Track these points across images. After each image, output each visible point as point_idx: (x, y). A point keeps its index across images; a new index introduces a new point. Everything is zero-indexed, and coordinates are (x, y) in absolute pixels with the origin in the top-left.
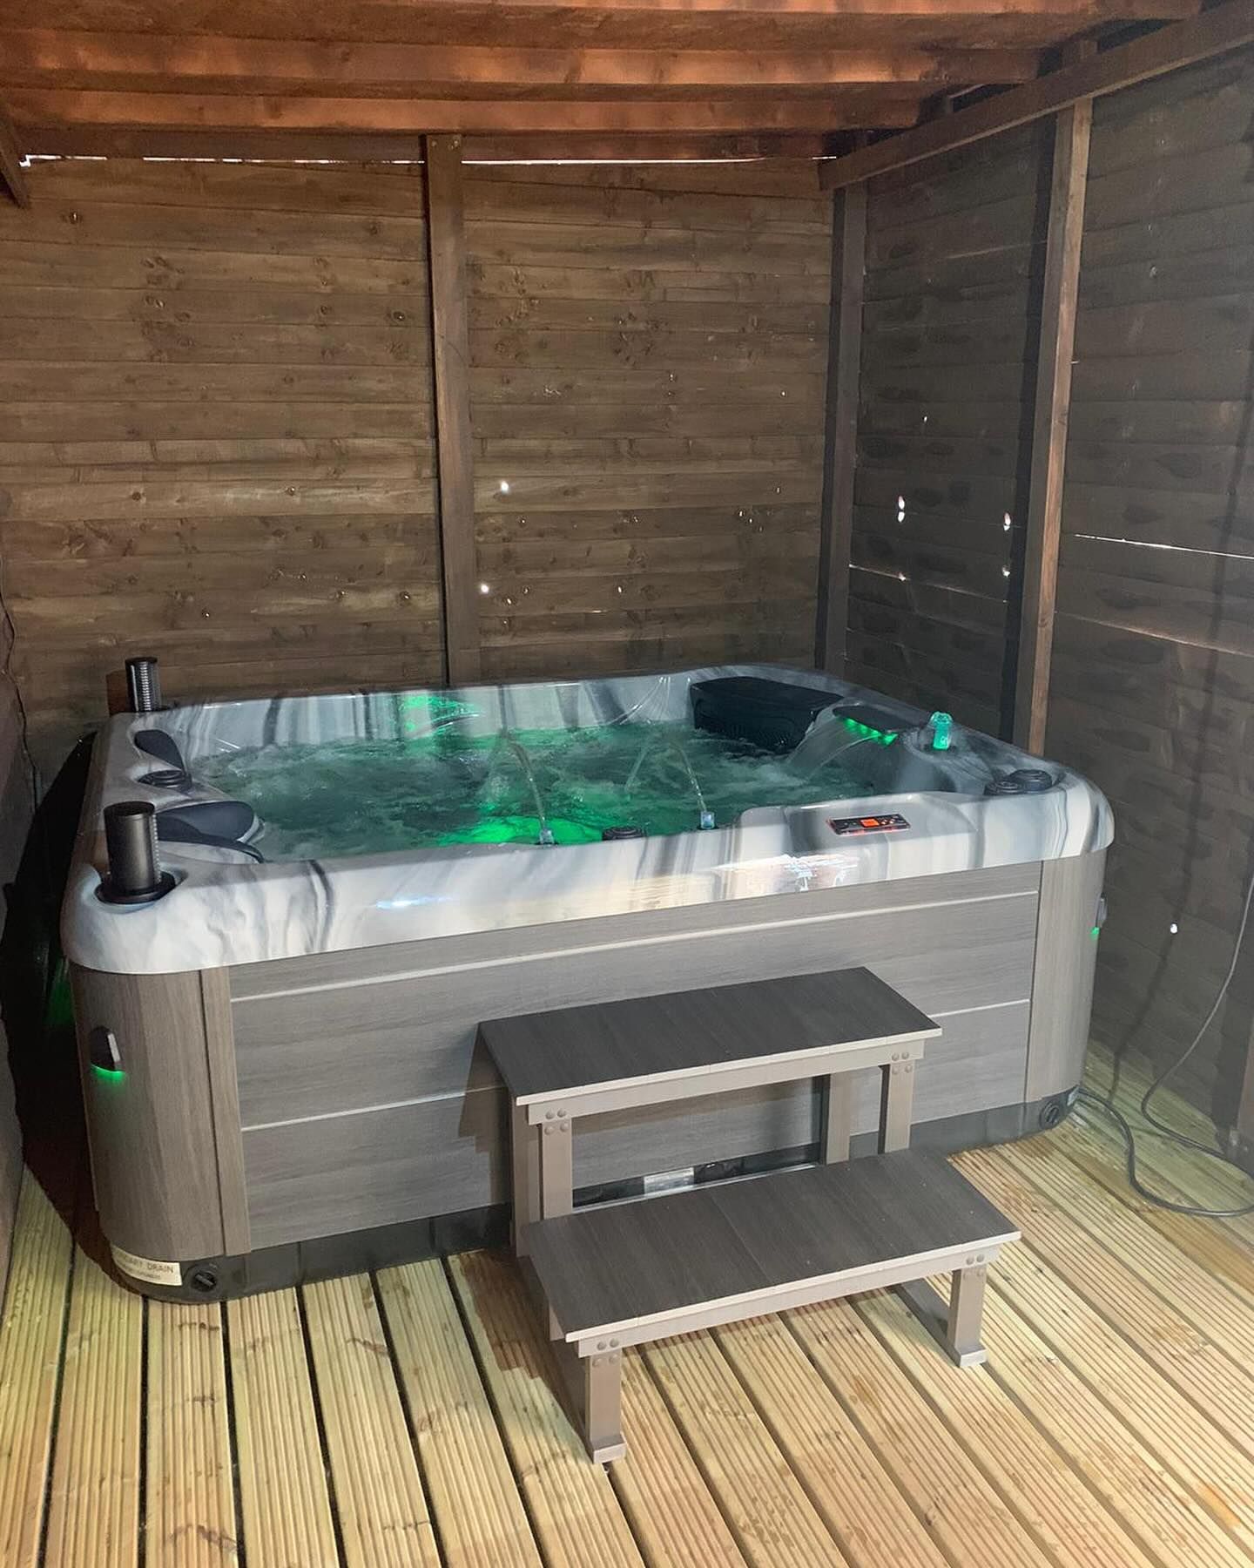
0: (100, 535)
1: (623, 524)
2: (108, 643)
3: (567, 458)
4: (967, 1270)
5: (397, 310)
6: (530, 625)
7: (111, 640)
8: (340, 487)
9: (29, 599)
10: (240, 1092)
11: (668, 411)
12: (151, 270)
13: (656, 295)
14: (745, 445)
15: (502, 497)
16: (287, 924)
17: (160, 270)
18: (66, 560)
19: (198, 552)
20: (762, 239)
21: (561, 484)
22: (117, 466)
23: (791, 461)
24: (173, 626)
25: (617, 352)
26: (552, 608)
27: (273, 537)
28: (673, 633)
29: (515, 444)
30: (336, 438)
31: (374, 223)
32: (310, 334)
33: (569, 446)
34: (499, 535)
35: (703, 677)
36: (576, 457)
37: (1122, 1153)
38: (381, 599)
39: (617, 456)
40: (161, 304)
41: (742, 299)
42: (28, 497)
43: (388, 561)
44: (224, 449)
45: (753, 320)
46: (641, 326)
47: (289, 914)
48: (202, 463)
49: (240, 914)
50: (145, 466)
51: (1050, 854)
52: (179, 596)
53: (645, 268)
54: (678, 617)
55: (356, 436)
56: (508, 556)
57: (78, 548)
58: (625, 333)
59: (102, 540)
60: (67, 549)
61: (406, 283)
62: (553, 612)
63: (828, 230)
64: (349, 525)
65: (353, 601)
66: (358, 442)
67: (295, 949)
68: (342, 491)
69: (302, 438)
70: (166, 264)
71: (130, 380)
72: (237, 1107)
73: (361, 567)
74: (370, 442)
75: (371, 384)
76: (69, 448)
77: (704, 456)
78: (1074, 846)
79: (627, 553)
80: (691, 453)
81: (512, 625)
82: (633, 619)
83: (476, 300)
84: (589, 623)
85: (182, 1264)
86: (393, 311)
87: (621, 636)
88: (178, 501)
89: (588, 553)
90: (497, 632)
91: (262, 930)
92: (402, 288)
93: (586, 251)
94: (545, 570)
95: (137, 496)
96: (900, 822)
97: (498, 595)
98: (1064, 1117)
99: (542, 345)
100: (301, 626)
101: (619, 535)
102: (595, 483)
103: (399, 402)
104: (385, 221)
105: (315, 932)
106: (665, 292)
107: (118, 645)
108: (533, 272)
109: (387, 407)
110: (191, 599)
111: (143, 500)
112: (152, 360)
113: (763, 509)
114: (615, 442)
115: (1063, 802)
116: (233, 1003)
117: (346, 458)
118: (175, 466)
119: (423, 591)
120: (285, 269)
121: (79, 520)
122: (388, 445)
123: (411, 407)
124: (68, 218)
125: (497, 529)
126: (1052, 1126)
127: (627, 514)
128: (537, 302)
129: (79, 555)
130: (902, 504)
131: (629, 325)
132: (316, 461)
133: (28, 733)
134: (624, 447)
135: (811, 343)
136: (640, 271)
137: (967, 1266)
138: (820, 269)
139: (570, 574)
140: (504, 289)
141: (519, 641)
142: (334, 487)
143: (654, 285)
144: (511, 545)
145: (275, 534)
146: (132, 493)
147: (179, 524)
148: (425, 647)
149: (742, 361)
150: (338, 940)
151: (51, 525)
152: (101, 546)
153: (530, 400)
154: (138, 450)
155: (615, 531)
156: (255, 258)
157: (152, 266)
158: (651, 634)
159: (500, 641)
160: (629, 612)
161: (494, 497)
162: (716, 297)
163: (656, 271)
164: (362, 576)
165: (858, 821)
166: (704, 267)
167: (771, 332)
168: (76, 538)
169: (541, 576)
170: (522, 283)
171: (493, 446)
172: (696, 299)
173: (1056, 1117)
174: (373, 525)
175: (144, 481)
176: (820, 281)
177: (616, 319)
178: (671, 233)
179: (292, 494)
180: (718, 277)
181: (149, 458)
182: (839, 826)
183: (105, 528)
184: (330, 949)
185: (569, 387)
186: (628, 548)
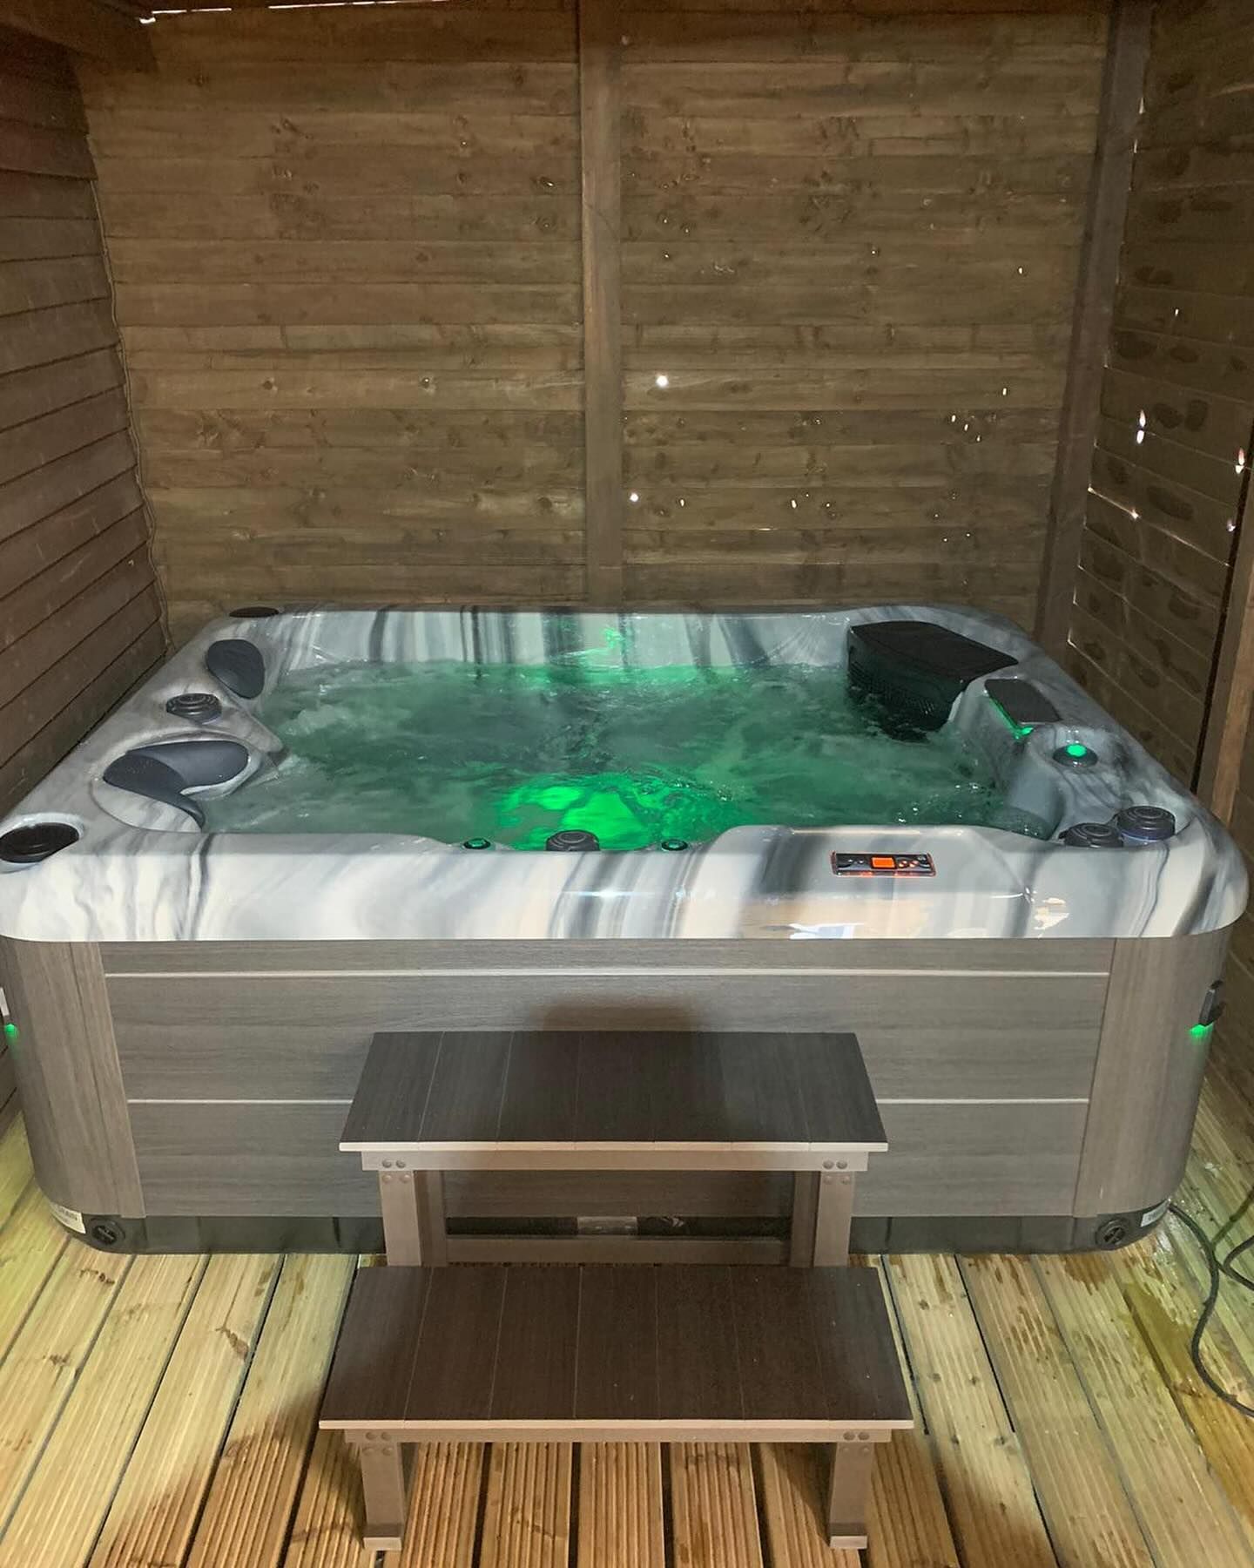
0: (235, 425)
1: (802, 427)
2: (242, 538)
3: (737, 348)
4: (845, 1445)
5: (545, 175)
6: (683, 542)
7: (244, 534)
8: (478, 379)
9: (167, 489)
10: (121, 1065)
11: (865, 293)
12: (278, 136)
13: (860, 149)
14: (962, 336)
15: (661, 394)
16: (156, 907)
17: (287, 136)
18: (201, 449)
19: (331, 446)
20: (1007, 69)
21: (729, 378)
22: (248, 353)
23: (1025, 357)
24: (306, 523)
25: (804, 220)
26: (712, 524)
27: (406, 433)
28: (858, 558)
29: (676, 332)
30: (473, 324)
31: (518, 71)
32: (446, 204)
33: (740, 333)
34: (654, 436)
35: (866, 618)
36: (749, 347)
37: (1197, 1300)
38: (520, 504)
39: (799, 347)
40: (290, 174)
41: (974, 150)
42: (163, 384)
43: (528, 463)
44: (356, 336)
45: (985, 178)
46: (837, 188)
47: (160, 897)
48: (332, 351)
49: (109, 889)
50: (274, 352)
51: (1127, 930)
52: (311, 493)
53: (846, 115)
54: (866, 541)
55: (494, 321)
56: (662, 461)
57: (212, 438)
58: (817, 197)
59: (235, 431)
60: (201, 438)
61: (556, 142)
62: (712, 528)
63: (1099, 54)
64: (487, 421)
65: (487, 504)
66: (498, 328)
67: (164, 934)
68: (480, 383)
69: (437, 324)
70: (293, 128)
71: (258, 260)
72: (120, 1079)
73: (500, 469)
74: (511, 328)
75: (513, 260)
76: (200, 333)
77: (906, 348)
78: (1165, 923)
79: (805, 462)
80: (894, 344)
81: (661, 541)
82: (808, 540)
83: (633, 161)
84: (754, 542)
85: (83, 1215)
86: (539, 178)
87: (793, 559)
88: (310, 391)
89: (757, 461)
90: (647, 548)
91: (130, 910)
92: (551, 150)
93: (773, 95)
94: (704, 478)
95: (268, 385)
96: (924, 864)
97: (649, 505)
98: (1134, 1240)
99: (714, 214)
100: (433, 530)
101: (795, 441)
102: (771, 378)
103: (544, 283)
104: (532, 67)
105: (185, 918)
106: (871, 144)
107: (252, 540)
108: (706, 125)
109: (531, 288)
110: (323, 495)
111: (275, 388)
112: (281, 237)
113: (982, 415)
114: (797, 329)
115: (1159, 864)
116: (107, 979)
117: (483, 346)
118: (305, 353)
119: (564, 498)
120: (420, 131)
121: (212, 410)
122: (530, 331)
123: (558, 288)
124: (194, 80)
125: (651, 431)
126: (1113, 1247)
127: (808, 416)
128: (708, 161)
129: (215, 445)
130: (1142, 421)
131: (823, 188)
132: (451, 349)
133: (170, 623)
134: (808, 337)
135: (1063, 206)
136: (839, 119)
137: (844, 1441)
138: (1082, 109)
139: (732, 483)
140: (670, 145)
141: (669, 559)
142: (472, 379)
143: (857, 135)
144: (666, 449)
145: (408, 429)
146: (263, 382)
147: (310, 415)
148: (567, 559)
149: (967, 230)
150: (210, 930)
151: (186, 413)
152: (235, 437)
153: (696, 279)
154: (267, 336)
155: (792, 435)
156: (388, 117)
157: (278, 131)
158: (830, 558)
159: (651, 558)
160: (805, 533)
161: (648, 393)
162: (935, 149)
163: (860, 119)
164: (498, 478)
165: (867, 859)
166: (925, 110)
167: (1009, 193)
168: (209, 428)
169: (702, 485)
170: (692, 139)
171: (652, 333)
172: (909, 152)
173: (1120, 1237)
174: (511, 421)
175: (275, 369)
176: (1081, 124)
177: (808, 180)
178: (881, 68)
179: (426, 385)
180: (941, 123)
181: (281, 345)
182: (842, 862)
183: (237, 418)
184: (200, 938)
185: (743, 263)
186: (805, 457)
